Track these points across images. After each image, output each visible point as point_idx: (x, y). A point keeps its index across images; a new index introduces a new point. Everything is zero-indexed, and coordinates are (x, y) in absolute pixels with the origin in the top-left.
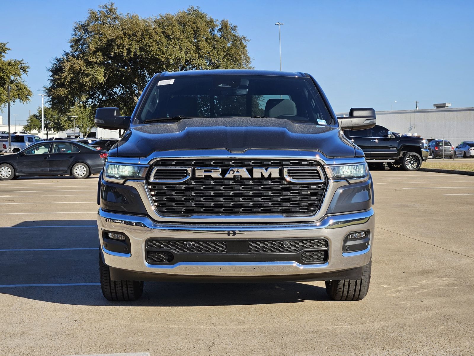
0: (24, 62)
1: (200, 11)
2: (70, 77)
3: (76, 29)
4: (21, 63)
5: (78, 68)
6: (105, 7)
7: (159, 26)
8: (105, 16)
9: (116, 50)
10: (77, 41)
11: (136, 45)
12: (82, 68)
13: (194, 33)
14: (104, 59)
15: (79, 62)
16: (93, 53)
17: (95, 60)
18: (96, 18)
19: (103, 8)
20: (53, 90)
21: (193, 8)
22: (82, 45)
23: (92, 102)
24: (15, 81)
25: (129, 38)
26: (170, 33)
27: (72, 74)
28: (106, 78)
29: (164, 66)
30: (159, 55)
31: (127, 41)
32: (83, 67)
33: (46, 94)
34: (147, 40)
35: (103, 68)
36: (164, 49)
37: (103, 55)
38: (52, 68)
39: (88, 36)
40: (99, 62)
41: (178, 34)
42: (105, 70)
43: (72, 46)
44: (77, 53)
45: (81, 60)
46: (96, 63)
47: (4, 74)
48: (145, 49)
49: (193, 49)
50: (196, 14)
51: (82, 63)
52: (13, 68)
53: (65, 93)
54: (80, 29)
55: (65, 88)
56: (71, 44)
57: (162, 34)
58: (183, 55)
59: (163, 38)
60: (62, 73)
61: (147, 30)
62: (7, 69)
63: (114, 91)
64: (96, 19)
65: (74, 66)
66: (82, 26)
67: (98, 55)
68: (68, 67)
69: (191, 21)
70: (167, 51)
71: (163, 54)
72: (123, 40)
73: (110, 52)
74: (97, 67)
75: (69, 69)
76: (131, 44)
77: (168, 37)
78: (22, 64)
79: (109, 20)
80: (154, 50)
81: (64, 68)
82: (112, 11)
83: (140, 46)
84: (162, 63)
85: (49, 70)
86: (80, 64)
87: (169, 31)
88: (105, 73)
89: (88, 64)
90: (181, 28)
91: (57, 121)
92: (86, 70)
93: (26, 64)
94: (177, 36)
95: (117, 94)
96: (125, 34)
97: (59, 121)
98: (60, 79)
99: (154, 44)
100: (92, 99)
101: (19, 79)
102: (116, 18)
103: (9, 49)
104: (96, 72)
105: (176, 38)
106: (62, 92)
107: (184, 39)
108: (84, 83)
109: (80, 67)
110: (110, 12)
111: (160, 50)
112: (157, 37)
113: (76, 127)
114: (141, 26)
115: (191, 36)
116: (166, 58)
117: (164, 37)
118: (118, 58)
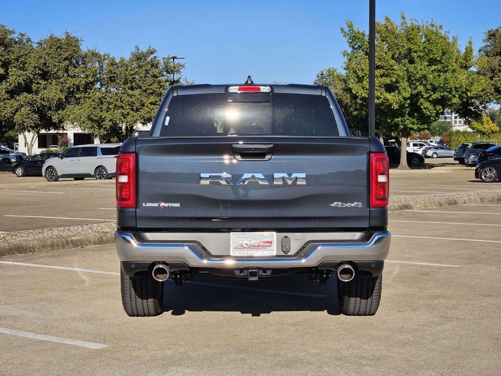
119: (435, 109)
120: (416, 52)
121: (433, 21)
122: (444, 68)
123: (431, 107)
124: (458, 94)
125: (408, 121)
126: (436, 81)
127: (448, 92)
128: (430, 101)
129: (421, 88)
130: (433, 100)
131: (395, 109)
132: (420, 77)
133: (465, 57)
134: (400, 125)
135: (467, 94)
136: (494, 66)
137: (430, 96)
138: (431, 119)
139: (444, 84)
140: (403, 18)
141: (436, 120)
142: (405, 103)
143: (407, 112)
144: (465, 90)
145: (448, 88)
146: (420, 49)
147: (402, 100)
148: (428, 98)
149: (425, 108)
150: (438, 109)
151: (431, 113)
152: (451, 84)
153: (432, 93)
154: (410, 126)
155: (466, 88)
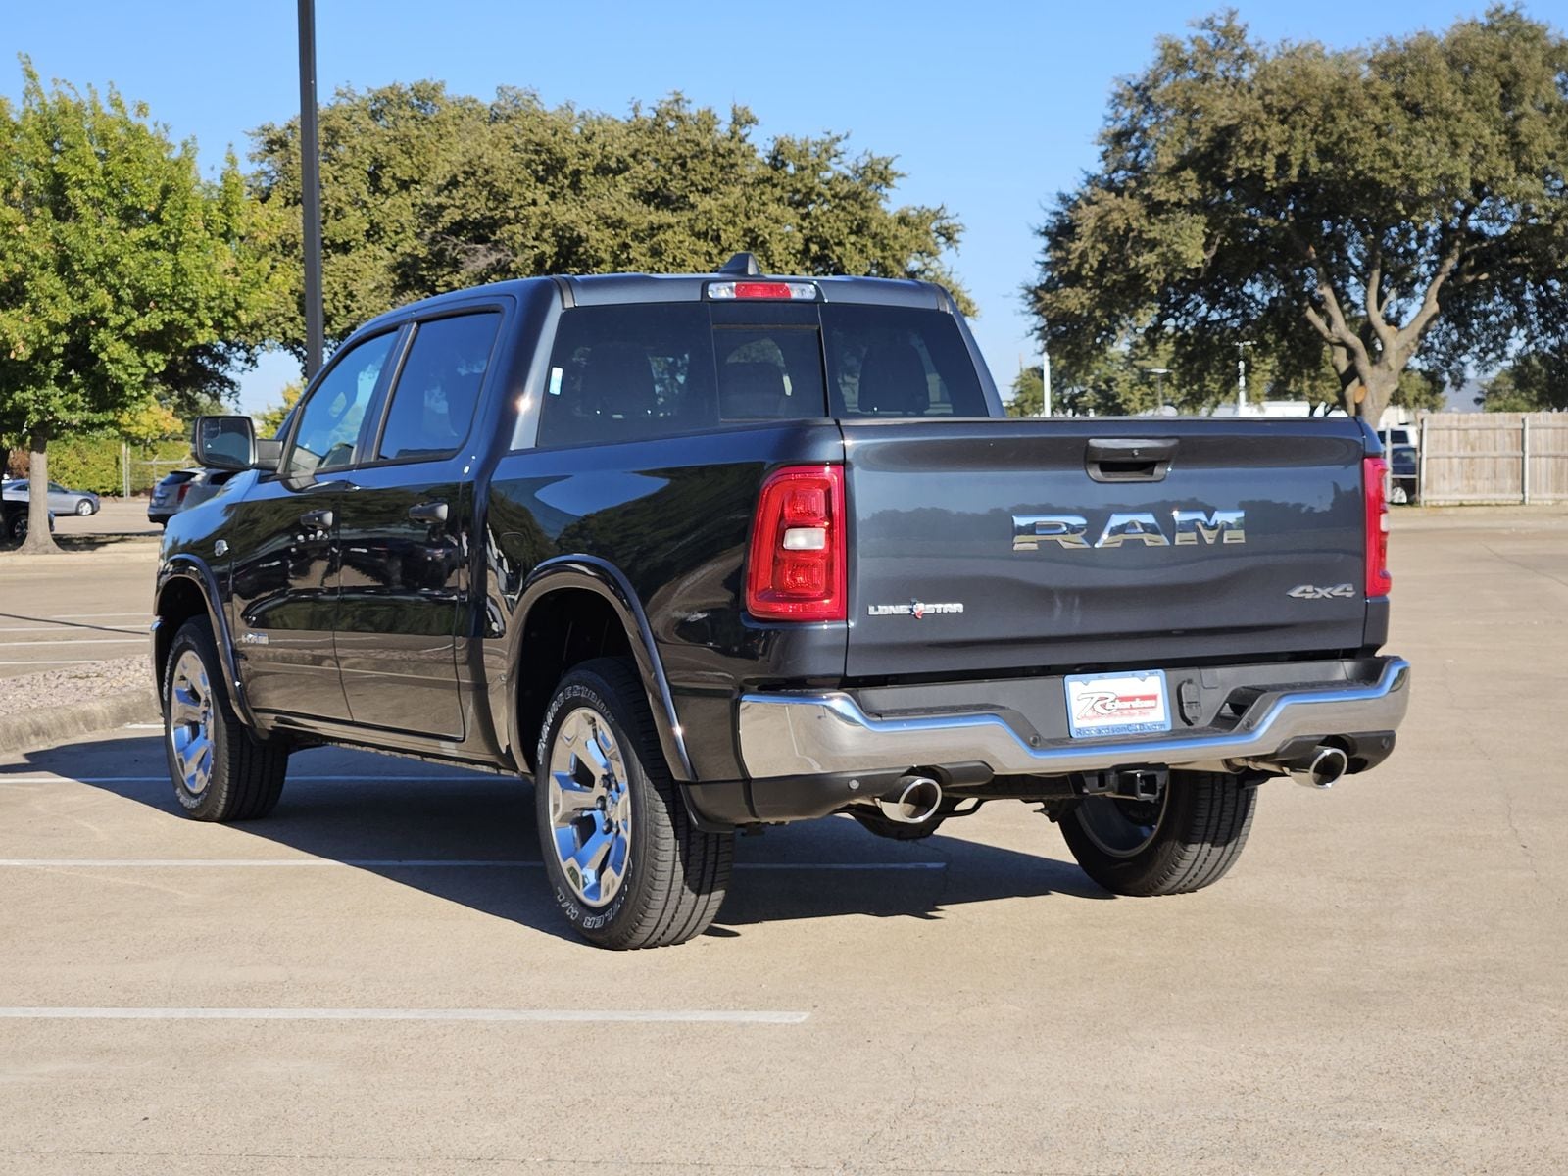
0: (949, 213)
1: (1525, 17)
2: (1097, 253)
3: (1119, 99)
4: (936, 215)
5: (1121, 224)
6: (1209, 24)
7: (1384, 76)
8: (1211, 55)
9: (1240, 161)
10: (1120, 138)
11: (1305, 142)
12: (1135, 225)
13: (1501, 91)
14: (1203, 191)
15: (1124, 206)
16: (1167, 174)
17: (1174, 197)
18: (1181, 60)
19: (1204, 27)
20: (1048, 296)
21: (1503, 8)
22: (1136, 149)
23: (1177, 328)
24: (923, 273)
25: (1282, 122)
26: (1420, 97)
27: (1102, 242)
28: (1213, 252)
29: (1400, 206)
30: (1381, 171)
31: (1275, 132)
32: (1137, 220)
33: (1027, 308)
34: (1344, 123)
35: (1204, 219)
36: (1397, 148)
37: (1201, 179)
38: (1046, 227)
39: (1154, 120)
40: (1185, 202)
41: (1448, 96)
42: (1207, 226)
43: (1105, 156)
44: (1120, 176)
45: (1131, 196)
46: (1178, 204)
47: (886, 254)
48: (1337, 152)
49: (1498, 145)
50: (1511, 28)
51: (1133, 206)
52: (915, 232)
53: (1083, 306)
54: (1129, 100)
55: (1083, 286)
56: (1103, 148)
57: (1393, 102)
58: (1462, 166)
59: (1395, 113)
60: (1073, 241)
61: (1341, 91)
62: (895, 237)
63: (1248, 290)
64: (1182, 65)
65: (1109, 218)
66: (1136, 89)
67: (1185, 181)
68: (1091, 223)
69: (1493, 53)
70: (1407, 155)
71: (1396, 165)
72: (1262, 127)
73: (1220, 168)
74: (1183, 218)
75: (1096, 227)
76: (1289, 141)
77: (1414, 110)
78: (942, 218)
79: (1221, 66)
80: (1366, 155)
81: (1079, 226)
82: (1231, 35)
83: (1318, 143)
84: (1391, 196)
85: (1038, 231)
86: (1127, 212)
87: (1415, 90)
88: (1210, 237)
89: (1155, 208)
90: (1460, 79)
91: (1104, 387)
92: (1146, 227)
93: (952, 218)
94: (1444, 105)
95: (1258, 303)
96: (1268, 108)
97: (1110, 387)
98: (1065, 261)
99: (1366, 133)
100: (1176, 319)
101: (934, 265)
102: (1242, 57)
103: (902, 176)
104: (1177, 235)
105: (1441, 111)
106: (1075, 299)
107: (1467, 114)
108: (1142, 272)
109: (1127, 219)
110: (1227, 38)
111: (1385, 153)
112: (1374, 113)
113: (1165, 404)
114: (1322, 79)
115: (1491, 103)
116: (1406, 178)
117: (1399, 109)
118: (1251, 186)
119: (144, 364)
120: (80, 184)
121: (112, 87)
122: (167, 238)
123: (131, 357)
124: (212, 319)
125: (56, 401)
126: (148, 276)
127: (185, 310)
128: (127, 338)
129: (102, 297)
130: (137, 336)
131: (21, 362)
132: (100, 263)
133: (225, 204)
134: (29, 412)
135: (236, 318)
136: (293, 236)
137: (130, 322)
138: (128, 393)
139: (174, 288)
140: (31, 76)
141: (142, 396)
142: (52, 344)
143: (55, 370)
144: (233, 304)
145: (185, 300)
146: (95, 177)
147: (45, 332)
148: (122, 328)
149: (111, 361)
150: (150, 363)
151: (131, 375)
152: (197, 287)
153: (135, 314)
154: (63, 415)
155: (236, 300)
